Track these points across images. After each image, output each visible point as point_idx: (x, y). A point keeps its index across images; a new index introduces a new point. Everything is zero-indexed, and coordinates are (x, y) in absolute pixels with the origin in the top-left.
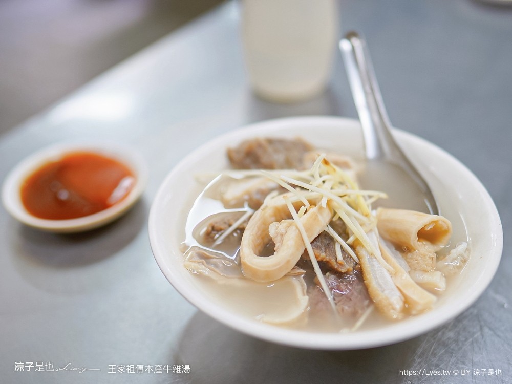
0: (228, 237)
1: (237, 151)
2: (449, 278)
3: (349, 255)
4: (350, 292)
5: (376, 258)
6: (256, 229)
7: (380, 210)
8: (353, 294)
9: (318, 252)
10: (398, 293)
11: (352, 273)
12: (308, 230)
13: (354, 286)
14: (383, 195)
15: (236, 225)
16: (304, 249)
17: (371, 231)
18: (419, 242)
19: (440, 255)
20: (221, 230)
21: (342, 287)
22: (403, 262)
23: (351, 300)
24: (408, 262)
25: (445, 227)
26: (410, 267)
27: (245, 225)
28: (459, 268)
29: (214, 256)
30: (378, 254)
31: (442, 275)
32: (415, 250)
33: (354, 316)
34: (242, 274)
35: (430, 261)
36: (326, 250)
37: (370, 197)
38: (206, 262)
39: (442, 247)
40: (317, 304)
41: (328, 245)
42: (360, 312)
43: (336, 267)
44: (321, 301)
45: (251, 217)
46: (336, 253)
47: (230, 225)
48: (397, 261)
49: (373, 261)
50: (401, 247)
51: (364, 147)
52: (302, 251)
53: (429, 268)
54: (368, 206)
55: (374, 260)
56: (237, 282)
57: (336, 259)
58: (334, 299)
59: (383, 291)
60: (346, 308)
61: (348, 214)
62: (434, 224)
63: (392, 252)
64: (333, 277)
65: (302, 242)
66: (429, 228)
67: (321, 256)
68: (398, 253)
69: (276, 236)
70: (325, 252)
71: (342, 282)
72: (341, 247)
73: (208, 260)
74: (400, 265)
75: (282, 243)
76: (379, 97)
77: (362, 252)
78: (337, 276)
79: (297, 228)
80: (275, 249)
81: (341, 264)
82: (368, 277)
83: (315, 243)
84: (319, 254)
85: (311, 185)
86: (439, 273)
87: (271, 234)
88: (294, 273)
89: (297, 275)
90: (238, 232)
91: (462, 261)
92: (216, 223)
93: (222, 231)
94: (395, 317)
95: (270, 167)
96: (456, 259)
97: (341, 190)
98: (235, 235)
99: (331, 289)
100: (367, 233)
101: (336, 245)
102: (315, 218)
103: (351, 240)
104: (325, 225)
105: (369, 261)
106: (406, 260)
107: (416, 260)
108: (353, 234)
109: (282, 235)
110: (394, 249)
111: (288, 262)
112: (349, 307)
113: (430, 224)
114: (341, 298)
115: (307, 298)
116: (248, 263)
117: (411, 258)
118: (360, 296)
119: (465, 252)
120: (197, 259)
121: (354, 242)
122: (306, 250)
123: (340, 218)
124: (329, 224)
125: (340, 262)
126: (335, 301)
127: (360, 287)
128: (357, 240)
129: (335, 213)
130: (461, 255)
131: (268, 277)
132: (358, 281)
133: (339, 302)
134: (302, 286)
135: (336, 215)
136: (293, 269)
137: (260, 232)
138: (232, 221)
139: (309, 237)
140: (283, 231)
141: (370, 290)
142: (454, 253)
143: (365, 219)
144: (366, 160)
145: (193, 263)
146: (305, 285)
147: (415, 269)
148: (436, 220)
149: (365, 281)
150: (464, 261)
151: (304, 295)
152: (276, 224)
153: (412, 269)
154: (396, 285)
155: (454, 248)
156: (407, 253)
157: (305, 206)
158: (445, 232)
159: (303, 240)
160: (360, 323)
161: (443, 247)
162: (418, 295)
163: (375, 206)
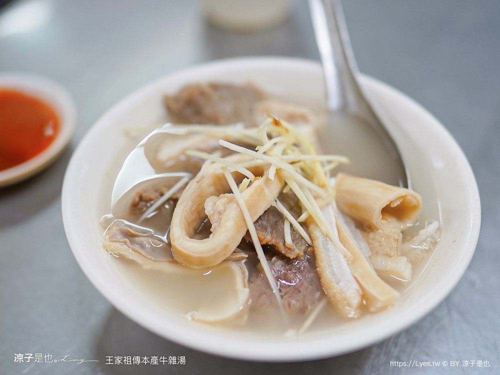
0: (159, 209)
1: (176, 99)
2: (416, 264)
3: (300, 235)
4: (300, 281)
5: (331, 240)
6: (190, 203)
7: (340, 176)
8: (302, 284)
9: (262, 234)
10: (356, 286)
11: (302, 258)
12: (250, 208)
13: (304, 274)
14: (344, 160)
15: (168, 195)
16: (246, 230)
17: (328, 204)
18: (382, 221)
19: (407, 235)
20: (151, 200)
21: (292, 276)
22: (364, 245)
23: (300, 291)
24: (369, 244)
25: (414, 202)
26: (371, 249)
27: (178, 195)
28: (428, 251)
29: (140, 234)
30: (334, 235)
31: (408, 260)
32: (378, 230)
33: (303, 312)
34: (173, 257)
35: (395, 245)
36: (272, 231)
37: (329, 162)
38: (130, 241)
39: (409, 225)
40: (259, 296)
41: (276, 223)
42: (310, 307)
43: (283, 252)
44: (265, 293)
45: (187, 184)
46: (284, 234)
47: (162, 195)
48: (356, 242)
49: (327, 244)
50: (362, 225)
51: (326, 96)
52: (243, 233)
53: (393, 253)
54: (326, 174)
55: (329, 242)
56: (166, 267)
57: (284, 242)
58: (280, 291)
59: (337, 283)
60: (294, 302)
61: (301, 186)
62: (402, 200)
63: (351, 231)
64: (280, 262)
65: (244, 222)
66: (395, 205)
67: (266, 240)
68: (358, 232)
69: (213, 215)
70: (272, 233)
71: (291, 270)
72: (291, 225)
73: (133, 239)
74: (360, 248)
75: (219, 224)
76: (345, 36)
77: (316, 233)
78: (285, 262)
79: (238, 205)
80: (211, 230)
81: (289, 249)
82: (321, 264)
83: (260, 222)
84: (263, 237)
85: (257, 151)
86: (404, 259)
87: (207, 212)
88: (234, 257)
89: (238, 260)
90: (171, 202)
91: (431, 243)
92: (145, 192)
93: (152, 202)
94: (351, 316)
95: (214, 121)
96: (425, 241)
97: (294, 155)
98: (167, 206)
99: (277, 279)
100: (322, 208)
101: (285, 224)
102: (260, 192)
103: (303, 217)
104: (273, 199)
105: (323, 244)
106: (367, 241)
107: (380, 242)
108: (307, 210)
109: (220, 213)
110: (353, 226)
111: (226, 247)
112: (297, 301)
113: (396, 200)
114: (288, 289)
115: (247, 290)
116: (179, 247)
117: (373, 239)
118: (310, 287)
119: (436, 232)
120: (119, 237)
121: (307, 220)
122: (248, 232)
123: (291, 189)
124: (278, 198)
125: (288, 246)
126: (281, 294)
127: (311, 275)
128: (310, 217)
129: (286, 184)
130: (432, 237)
131: (202, 263)
132: (309, 267)
133: (285, 294)
134: (243, 273)
135: (287, 187)
136: (234, 252)
137: (195, 206)
138: (164, 189)
139: (251, 216)
140: (221, 208)
141: (323, 280)
142: (423, 233)
143: (320, 191)
144: (328, 112)
145: (115, 243)
146: (247, 272)
147: (377, 253)
148: (404, 195)
149: (317, 269)
150: (435, 244)
151: (245, 287)
152: (213, 198)
153: (374, 252)
154: (353, 275)
155: (423, 228)
156: (369, 233)
157: (248, 178)
158: (415, 208)
159: (244, 220)
160: (308, 322)
161: (411, 225)
162: (379, 290)
163: (334, 173)
